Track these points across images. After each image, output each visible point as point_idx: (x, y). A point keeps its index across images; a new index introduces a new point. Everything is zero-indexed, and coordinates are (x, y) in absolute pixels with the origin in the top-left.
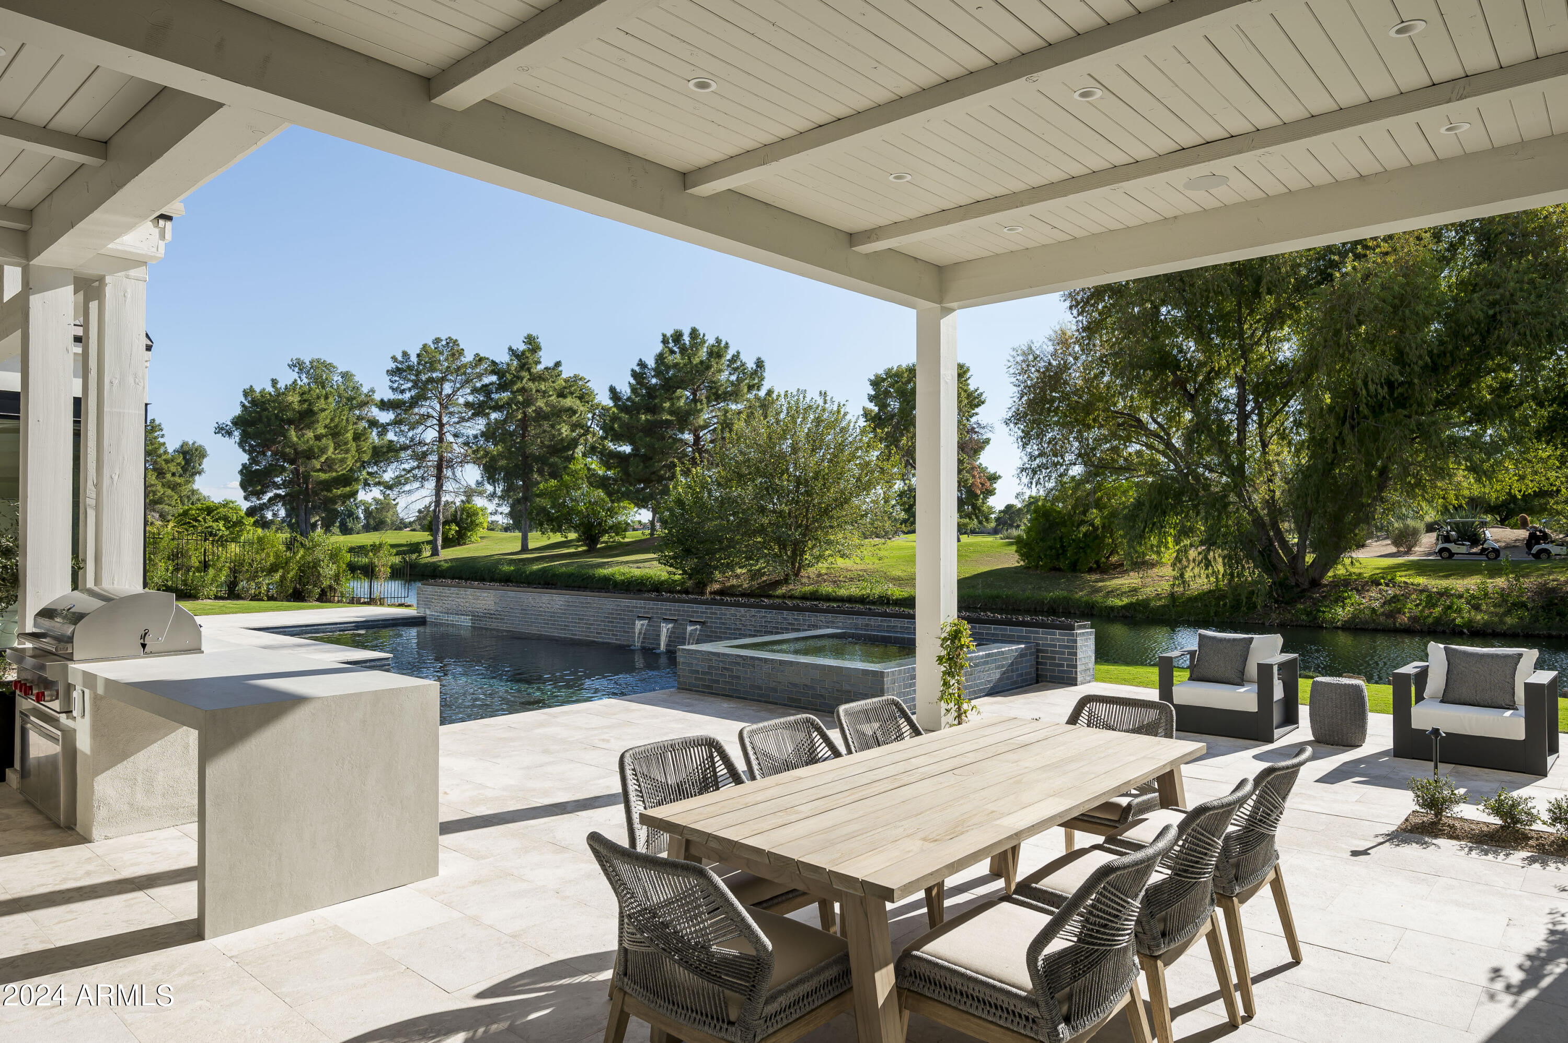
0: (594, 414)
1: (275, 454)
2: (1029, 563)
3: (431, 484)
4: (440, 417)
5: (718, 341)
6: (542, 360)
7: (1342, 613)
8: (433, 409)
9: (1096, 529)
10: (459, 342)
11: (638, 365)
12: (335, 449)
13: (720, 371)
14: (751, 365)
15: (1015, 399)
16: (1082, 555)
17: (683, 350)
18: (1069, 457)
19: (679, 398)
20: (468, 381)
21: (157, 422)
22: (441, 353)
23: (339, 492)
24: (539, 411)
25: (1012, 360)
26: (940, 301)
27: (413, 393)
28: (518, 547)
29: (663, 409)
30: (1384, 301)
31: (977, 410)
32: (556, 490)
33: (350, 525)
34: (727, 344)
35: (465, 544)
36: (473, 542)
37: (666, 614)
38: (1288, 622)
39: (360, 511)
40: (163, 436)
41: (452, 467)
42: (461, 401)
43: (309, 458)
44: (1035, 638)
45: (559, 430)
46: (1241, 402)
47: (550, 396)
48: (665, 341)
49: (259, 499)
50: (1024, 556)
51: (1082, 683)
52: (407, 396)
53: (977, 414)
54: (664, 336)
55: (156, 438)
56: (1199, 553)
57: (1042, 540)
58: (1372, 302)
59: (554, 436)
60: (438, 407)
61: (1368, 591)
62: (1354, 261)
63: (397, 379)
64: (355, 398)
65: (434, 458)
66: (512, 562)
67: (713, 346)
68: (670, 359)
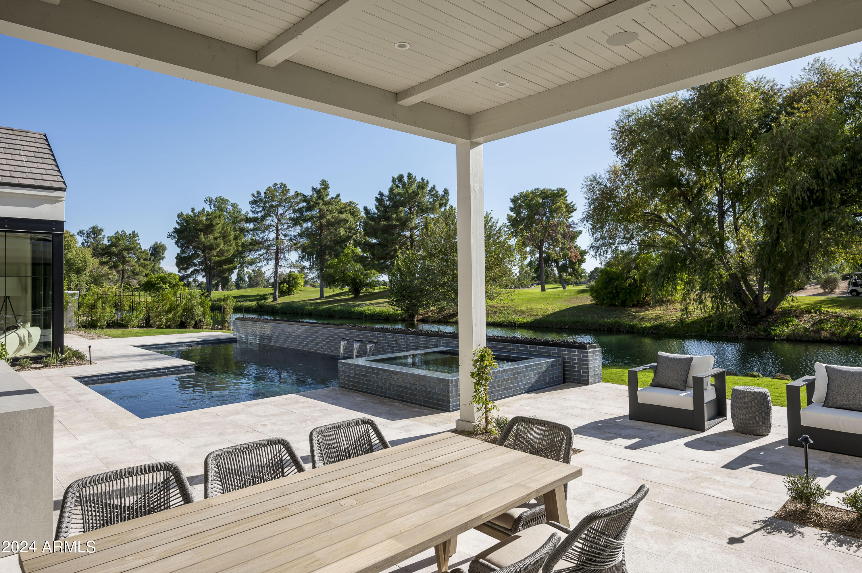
0: (360, 222)
1: (194, 247)
2: (598, 302)
3: (272, 263)
4: (277, 226)
5: (423, 180)
6: (329, 193)
7: (785, 330)
8: (273, 221)
9: (636, 281)
10: (287, 185)
11: (379, 194)
12: (224, 244)
13: (424, 196)
14: (441, 193)
15: (586, 207)
16: (628, 296)
17: (404, 185)
18: (618, 240)
19: (401, 212)
20: (291, 206)
21: (136, 233)
22: (278, 191)
23: (227, 267)
24: (328, 221)
25: (584, 183)
26: (469, 137)
27: (263, 213)
28: (318, 295)
29: (392, 218)
30: (806, 141)
31: (572, 214)
32: (337, 264)
33: (241, 285)
34: (428, 181)
35: (291, 294)
36: (296, 293)
37: (356, 337)
38: (753, 337)
39: (246, 277)
40: (139, 240)
41: (283, 253)
42: (288, 217)
43: (211, 250)
44: (563, 354)
45: (339, 231)
46: (721, 204)
47: (334, 213)
48: (394, 181)
49: (186, 272)
50: (594, 298)
51: (593, 384)
52: (260, 215)
53: (572, 217)
54: (393, 178)
55: (135, 241)
56: (697, 295)
57: (605, 288)
58: (797, 141)
59: (337, 235)
60: (276, 221)
61: (803, 317)
62: (786, 116)
63: (255, 206)
64: (238, 217)
65: (274, 248)
66: (312, 304)
67: (419, 182)
68: (396, 191)
